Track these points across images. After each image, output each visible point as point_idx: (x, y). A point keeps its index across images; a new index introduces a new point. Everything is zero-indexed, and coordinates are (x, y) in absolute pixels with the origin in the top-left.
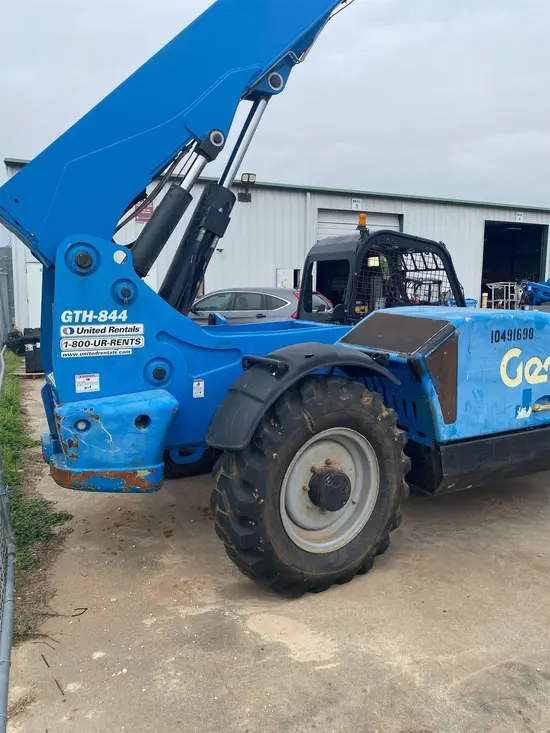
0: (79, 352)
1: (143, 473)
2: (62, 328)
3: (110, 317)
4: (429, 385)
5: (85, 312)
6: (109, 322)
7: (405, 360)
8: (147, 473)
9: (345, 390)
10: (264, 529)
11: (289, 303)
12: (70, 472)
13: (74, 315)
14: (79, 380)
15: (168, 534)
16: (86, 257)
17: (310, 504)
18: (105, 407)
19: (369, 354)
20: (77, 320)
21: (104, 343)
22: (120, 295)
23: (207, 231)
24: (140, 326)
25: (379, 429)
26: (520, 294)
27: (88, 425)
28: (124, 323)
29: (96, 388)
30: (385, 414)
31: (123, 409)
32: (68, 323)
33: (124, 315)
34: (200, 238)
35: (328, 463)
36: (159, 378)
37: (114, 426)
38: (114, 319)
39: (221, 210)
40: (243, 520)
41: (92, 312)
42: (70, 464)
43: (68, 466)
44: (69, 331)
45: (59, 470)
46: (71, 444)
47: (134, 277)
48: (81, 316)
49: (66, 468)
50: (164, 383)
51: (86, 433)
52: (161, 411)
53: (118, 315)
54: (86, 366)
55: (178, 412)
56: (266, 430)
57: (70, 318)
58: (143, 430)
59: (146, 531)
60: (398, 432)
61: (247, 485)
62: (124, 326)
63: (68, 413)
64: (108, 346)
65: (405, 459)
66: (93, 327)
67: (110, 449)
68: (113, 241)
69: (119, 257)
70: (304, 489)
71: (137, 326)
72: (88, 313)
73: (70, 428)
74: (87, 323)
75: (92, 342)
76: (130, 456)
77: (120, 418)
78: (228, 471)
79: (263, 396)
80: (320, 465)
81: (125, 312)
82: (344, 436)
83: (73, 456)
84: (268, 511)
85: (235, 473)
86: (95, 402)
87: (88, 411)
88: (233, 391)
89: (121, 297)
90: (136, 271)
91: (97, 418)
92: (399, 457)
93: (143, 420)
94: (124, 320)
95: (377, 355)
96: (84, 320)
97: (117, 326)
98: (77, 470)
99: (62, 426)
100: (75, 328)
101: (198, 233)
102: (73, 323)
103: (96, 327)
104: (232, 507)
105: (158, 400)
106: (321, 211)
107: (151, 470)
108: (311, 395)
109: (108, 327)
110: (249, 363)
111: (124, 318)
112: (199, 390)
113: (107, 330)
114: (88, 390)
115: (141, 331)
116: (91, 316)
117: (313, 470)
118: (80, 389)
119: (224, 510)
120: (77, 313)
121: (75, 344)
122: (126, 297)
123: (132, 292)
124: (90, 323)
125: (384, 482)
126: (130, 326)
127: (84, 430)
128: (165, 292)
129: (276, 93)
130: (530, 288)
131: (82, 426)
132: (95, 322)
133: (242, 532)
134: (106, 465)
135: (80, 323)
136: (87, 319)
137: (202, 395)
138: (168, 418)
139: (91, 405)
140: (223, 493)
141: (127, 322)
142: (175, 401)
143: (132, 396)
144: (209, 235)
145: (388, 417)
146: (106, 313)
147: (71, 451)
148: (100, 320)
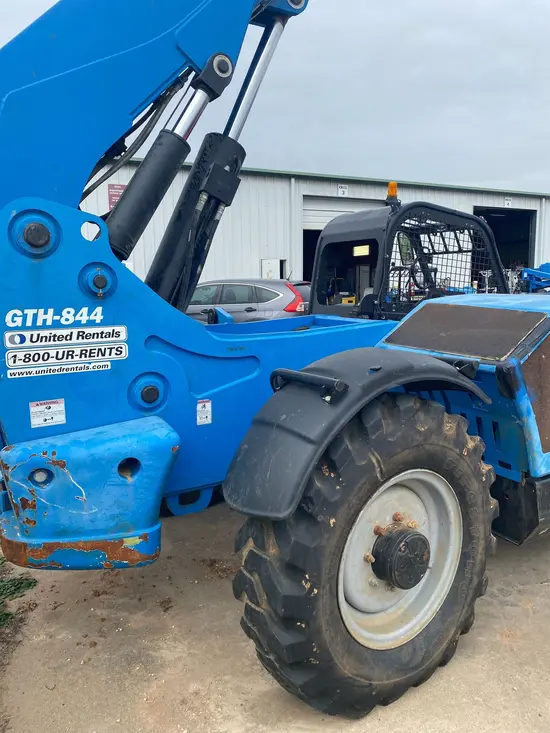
0: (35, 369)
1: (132, 541)
2: (8, 335)
3: (78, 318)
4: (525, 403)
5: (41, 311)
6: (77, 324)
7: (492, 368)
8: (138, 541)
9: (421, 416)
10: (319, 631)
11: (281, 295)
12: (25, 545)
13: (25, 317)
14: (34, 409)
15: (166, 605)
16: (40, 230)
17: (375, 580)
18: (73, 449)
19: (450, 362)
20: (29, 323)
21: (70, 354)
22: (91, 285)
23: (210, 198)
24: (122, 330)
25: (464, 467)
26: (516, 281)
27: (50, 476)
28: (99, 325)
29: (60, 419)
30: (471, 445)
31: (100, 450)
32: (16, 328)
33: (98, 314)
34: (200, 206)
35: (396, 519)
36: (150, 400)
37: (87, 475)
38: (84, 320)
39: (227, 168)
40: (288, 622)
41: (51, 311)
42: (25, 532)
43: (23, 535)
44: (17, 339)
45: (9, 542)
46: (24, 503)
47: (111, 259)
48: (35, 316)
49: (20, 538)
50: (158, 406)
51: (48, 488)
52: (155, 451)
53: (89, 314)
54: (45, 388)
55: (179, 451)
56: (318, 484)
57: (19, 321)
58: (130, 480)
59: (135, 601)
60: (485, 468)
61: (294, 570)
62: (98, 330)
63: (20, 459)
64: (76, 358)
65: (494, 503)
66: (54, 332)
67: (82, 509)
68: (79, 208)
69: (89, 232)
70: (366, 560)
71: (117, 329)
72: (46, 313)
73: (23, 481)
74: (44, 327)
75: (53, 353)
76: (113, 517)
77: (96, 464)
78: (262, 546)
79: (314, 434)
80: (386, 523)
81: (99, 310)
82: (419, 480)
83: (28, 521)
84: (323, 604)
85: (273, 551)
86: (59, 441)
87: (49, 455)
88: (261, 422)
89: (94, 289)
90: (115, 251)
91: (63, 465)
92: (488, 503)
93: (130, 465)
94: (98, 321)
95: (460, 364)
96: (39, 323)
97: (88, 331)
98: (34, 541)
99: (11, 479)
100: (27, 334)
101: (197, 199)
102: (24, 327)
103: (59, 332)
104: (269, 601)
105: (150, 434)
106: (306, 197)
107: (144, 537)
108: (378, 426)
109: (75, 332)
110: (282, 381)
111: (99, 318)
112: (204, 414)
113: (75, 336)
114: (50, 423)
115: (123, 336)
116: (50, 317)
117: (377, 532)
118: (36, 422)
119: (258, 604)
120: (30, 313)
121: (27, 358)
122: (99, 290)
123: (109, 280)
124: (49, 327)
125: (468, 538)
126: (109, 329)
127: (45, 482)
128: (155, 281)
129: (295, 13)
130: (525, 275)
131: (40, 477)
132: (57, 325)
133: (286, 638)
134: (78, 532)
135: (34, 327)
136: (45, 321)
137: (209, 421)
138: (165, 461)
139: (53, 446)
140: (255, 578)
141: (103, 323)
142: (174, 435)
143: (113, 429)
144: (213, 201)
145: (475, 449)
146: (72, 311)
147: (26, 514)
148: (63, 322)
